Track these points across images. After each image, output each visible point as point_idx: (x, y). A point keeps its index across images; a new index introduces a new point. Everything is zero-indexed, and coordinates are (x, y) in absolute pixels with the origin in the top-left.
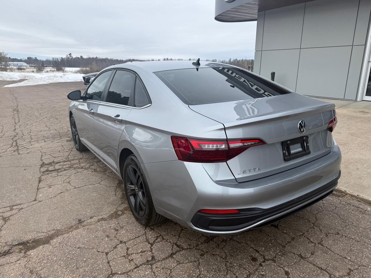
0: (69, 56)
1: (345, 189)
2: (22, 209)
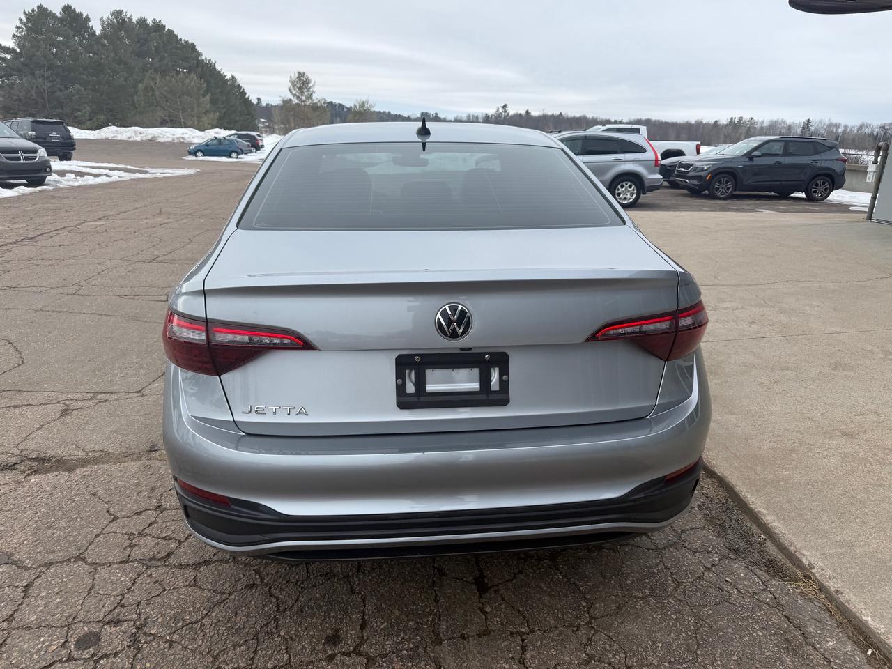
0: (501, 110)
1: (813, 560)
2: (106, 401)
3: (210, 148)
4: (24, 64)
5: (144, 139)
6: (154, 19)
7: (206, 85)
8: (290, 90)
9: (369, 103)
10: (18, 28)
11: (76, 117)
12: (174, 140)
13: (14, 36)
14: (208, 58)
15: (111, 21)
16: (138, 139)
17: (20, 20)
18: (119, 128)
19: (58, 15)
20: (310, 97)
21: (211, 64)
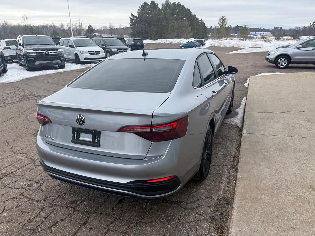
3: (187, 45)
4: (139, 21)
5: (169, 43)
6: (178, 2)
7: (190, 23)
8: (218, 23)
9: (248, 26)
10: (139, 10)
11: (151, 36)
12: (177, 43)
13: (138, 12)
14: (194, 14)
15: (165, 4)
16: (167, 43)
17: (140, 7)
18: (162, 39)
19: (150, 4)
20: (226, 25)
21: (194, 15)
